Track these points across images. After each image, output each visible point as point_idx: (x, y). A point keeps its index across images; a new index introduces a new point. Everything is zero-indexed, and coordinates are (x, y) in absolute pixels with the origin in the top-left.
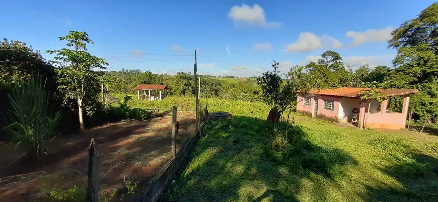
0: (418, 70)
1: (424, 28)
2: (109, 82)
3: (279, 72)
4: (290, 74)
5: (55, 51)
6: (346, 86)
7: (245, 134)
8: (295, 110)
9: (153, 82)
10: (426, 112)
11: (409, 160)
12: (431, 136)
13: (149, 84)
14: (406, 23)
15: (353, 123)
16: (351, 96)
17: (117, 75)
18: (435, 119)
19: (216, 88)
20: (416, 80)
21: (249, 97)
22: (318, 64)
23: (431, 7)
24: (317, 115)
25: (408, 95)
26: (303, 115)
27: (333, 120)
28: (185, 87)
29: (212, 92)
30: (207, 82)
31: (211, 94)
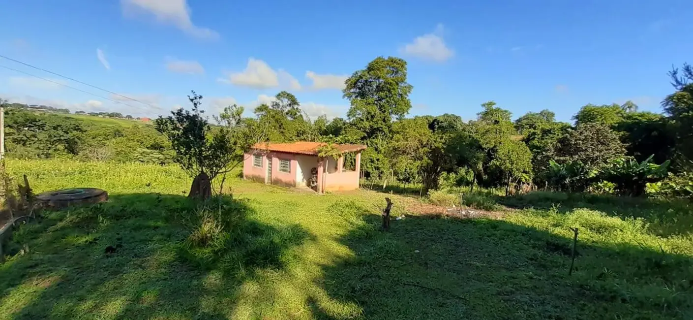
0: (367, 124)
1: (371, 82)
3: (202, 112)
4: (223, 117)
6: (305, 140)
7: (137, 228)
8: (241, 176)
10: (375, 169)
11: (360, 223)
12: (378, 194)
14: (357, 73)
15: (312, 188)
16: (308, 153)
18: (381, 175)
19: (70, 135)
20: (366, 135)
21: (157, 156)
22: (272, 108)
23: (376, 61)
24: (271, 180)
25: (360, 151)
26: (253, 181)
27: (290, 185)
29: (56, 146)
30: (40, 121)
31: (55, 150)
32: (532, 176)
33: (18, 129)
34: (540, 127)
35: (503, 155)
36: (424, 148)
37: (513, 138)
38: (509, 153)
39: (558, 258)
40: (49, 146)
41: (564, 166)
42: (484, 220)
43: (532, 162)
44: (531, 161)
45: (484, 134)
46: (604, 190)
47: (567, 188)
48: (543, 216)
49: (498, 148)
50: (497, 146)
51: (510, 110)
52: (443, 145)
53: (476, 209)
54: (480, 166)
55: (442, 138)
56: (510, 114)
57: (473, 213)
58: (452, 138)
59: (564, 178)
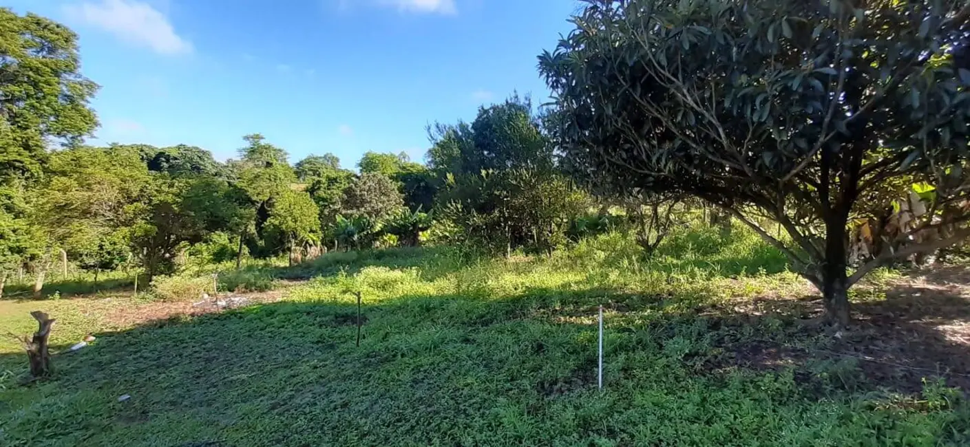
10: (10, 253)
12: (21, 304)
18: (32, 263)
32: (321, 235)
34: (325, 175)
35: (283, 211)
36: (135, 204)
37: (294, 187)
38: (290, 207)
39: (346, 330)
41: (351, 221)
42: (255, 307)
43: (319, 218)
44: (318, 216)
45: (251, 181)
46: (390, 243)
47: (356, 246)
48: (332, 284)
49: (274, 200)
50: (273, 198)
51: (285, 149)
52: (174, 197)
53: (244, 292)
54: (252, 229)
55: (171, 186)
56: (286, 154)
57: (240, 300)
58: (191, 186)
59: (353, 235)
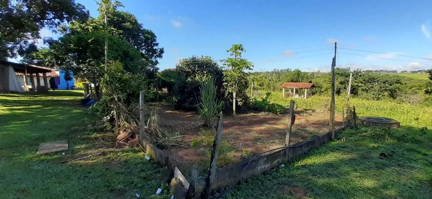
2: (257, 80)
5: (224, 60)
9: (301, 80)
13: (296, 82)
17: (269, 75)
19: (392, 87)
28: (340, 85)
29: (383, 93)
30: (376, 79)
31: (382, 96)
33: (365, 84)
40: (380, 93)
